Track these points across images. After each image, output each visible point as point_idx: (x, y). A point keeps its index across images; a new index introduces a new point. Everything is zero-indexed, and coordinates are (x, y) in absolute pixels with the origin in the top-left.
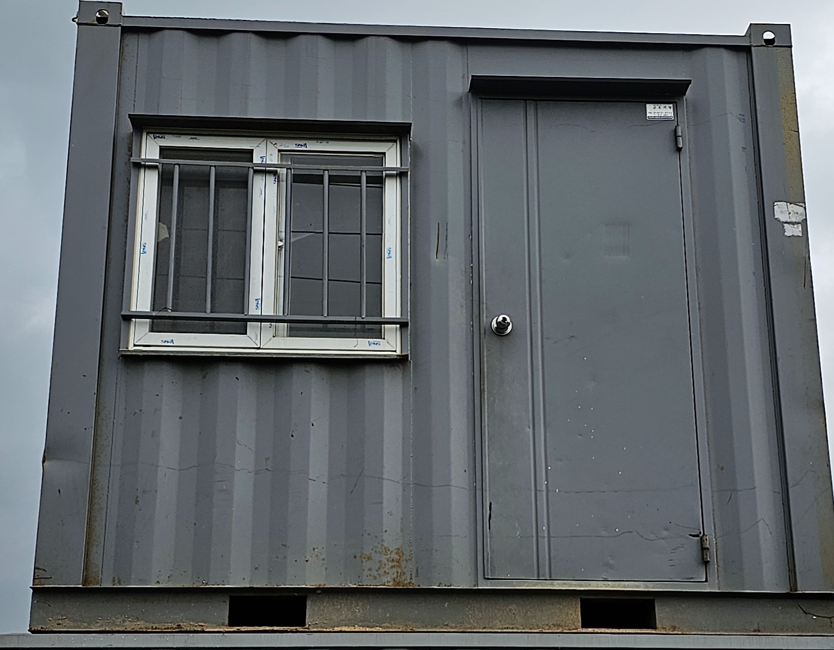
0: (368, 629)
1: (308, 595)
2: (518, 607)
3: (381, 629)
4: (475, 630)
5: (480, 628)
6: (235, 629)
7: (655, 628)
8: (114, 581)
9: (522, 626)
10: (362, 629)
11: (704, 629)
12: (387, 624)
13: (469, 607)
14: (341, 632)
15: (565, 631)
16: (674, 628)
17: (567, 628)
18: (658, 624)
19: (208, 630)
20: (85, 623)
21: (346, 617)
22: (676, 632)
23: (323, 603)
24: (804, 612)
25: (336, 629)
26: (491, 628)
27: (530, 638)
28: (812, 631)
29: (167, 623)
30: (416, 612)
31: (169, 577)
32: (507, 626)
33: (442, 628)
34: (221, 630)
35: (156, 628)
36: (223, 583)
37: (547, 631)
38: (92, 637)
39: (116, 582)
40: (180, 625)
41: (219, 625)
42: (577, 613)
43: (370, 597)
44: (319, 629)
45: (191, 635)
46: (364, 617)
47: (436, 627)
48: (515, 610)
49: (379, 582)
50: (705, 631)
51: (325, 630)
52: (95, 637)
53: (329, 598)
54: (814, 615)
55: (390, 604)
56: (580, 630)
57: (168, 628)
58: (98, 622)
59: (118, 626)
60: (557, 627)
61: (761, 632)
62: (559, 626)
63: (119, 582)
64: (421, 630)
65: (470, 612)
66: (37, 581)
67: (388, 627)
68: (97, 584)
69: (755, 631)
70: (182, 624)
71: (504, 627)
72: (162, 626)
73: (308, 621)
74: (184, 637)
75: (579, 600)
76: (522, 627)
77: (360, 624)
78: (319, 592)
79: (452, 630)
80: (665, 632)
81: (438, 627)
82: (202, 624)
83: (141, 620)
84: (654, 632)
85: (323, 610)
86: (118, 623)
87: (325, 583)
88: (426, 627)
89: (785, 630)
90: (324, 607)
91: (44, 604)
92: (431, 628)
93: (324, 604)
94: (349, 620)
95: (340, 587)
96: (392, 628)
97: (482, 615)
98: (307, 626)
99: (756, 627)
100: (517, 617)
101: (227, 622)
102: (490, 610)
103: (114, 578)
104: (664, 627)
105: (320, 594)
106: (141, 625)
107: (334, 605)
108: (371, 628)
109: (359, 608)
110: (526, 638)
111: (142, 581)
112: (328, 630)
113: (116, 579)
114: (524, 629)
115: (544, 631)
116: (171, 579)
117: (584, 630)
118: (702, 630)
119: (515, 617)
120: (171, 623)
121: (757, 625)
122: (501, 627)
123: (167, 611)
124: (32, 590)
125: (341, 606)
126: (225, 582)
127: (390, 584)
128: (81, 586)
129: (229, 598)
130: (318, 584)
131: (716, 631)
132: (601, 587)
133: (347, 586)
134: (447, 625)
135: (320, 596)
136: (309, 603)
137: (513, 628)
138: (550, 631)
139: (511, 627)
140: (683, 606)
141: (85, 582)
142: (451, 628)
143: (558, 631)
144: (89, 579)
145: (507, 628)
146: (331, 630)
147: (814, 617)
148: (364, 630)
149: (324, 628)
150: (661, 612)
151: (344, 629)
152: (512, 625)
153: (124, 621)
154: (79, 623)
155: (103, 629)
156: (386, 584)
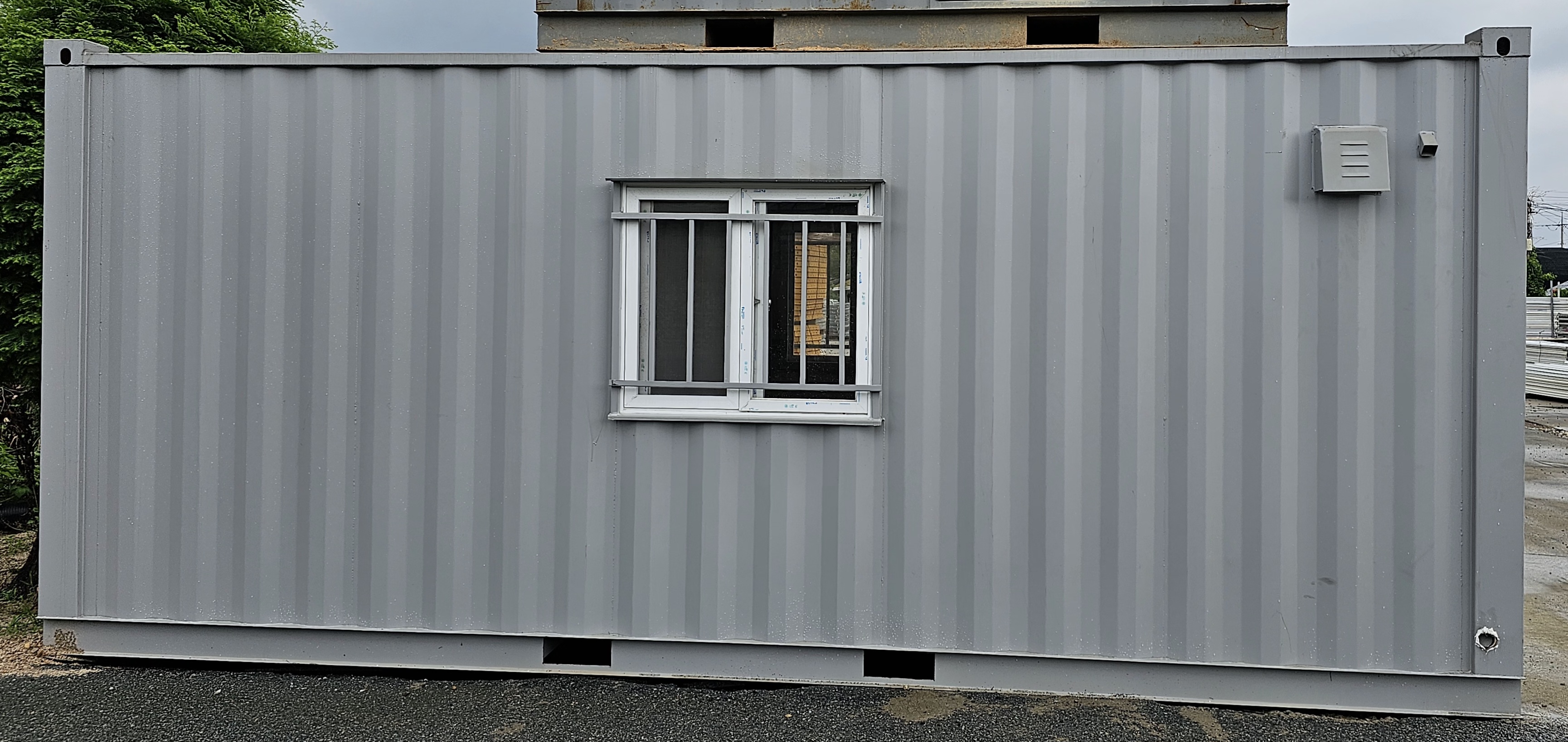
0: (828, 49)
1: (775, 18)
2: (967, 26)
3: (840, 49)
4: (926, 49)
5: (931, 47)
6: (712, 49)
7: (1097, 42)
8: (605, 7)
9: (971, 44)
10: (824, 49)
11: (1144, 43)
12: (845, 45)
13: (922, 27)
14: (804, 51)
15: (1010, 48)
16: (1116, 42)
17: (1013, 45)
18: (1101, 39)
19: (688, 50)
20: (583, 43)
21: (809, 38)
22: (1117, 46)
23: (788, 25)
24: (1247, 24)
25: (801, 49)
26: (941, 47)
27: (976, 55)
28: (1253, 42)
29: (653, 43)
30: (873, 33)
31: (652, 2)
32: (957, 44)
33: (896, 47)
34: (699, 50)
35: (644, 48)
36: (698, 7)
37: (994, 48)
38: (589, 55)
39: (607, 7)
40: (663, 46)
41: (698, 46)
42: (1023, 31)
43: (831, 19)
44: (785, 49)
45: (673, 54)
46: (825, 38)
47: (891, 46)
48: (965, 29)
49: (838, 5)
50: (1145, 45)
51: (790, 50)
52: (591, 55)
53: (794, 21)
54: (1256, 27)
55: (849, 26)
56: (1026, 47)
57: (654, 48)
58: (594, 43)
59: (612, 46)
60: (1003, 45)
61: (1202, 44)
62: (1005, 43)
63: (610, 8)
64: (877, 50)
65: (922, 32)
66: (540, 6)
67: (848, 48)
68: (591, 9)
69: (1195, 43)
70: (665, 45)
71: (954, 45)
72: (649, 47)
73: (775, 41)
74: (666, 56)
75: (1026, 18)
76: (970, 46)
77: (822, 45)
78: (784, 15)
79: (904, 49)
80: (1107, 47)
81: (893, 46)
82: (683, 45)
83: (631, 41)
84: (1095, 46)
85: (789, 33)
86: (612, 44)
87: (790, 7)
88: (882, 47)
89: (1225, 41)
90: (790, 29)
91: (548, 27)
92: (886, 48)
93: (790, 27)
94: (812, 41)
95: (803, 10)
96: (850, 48)
97: (934, 35)
98: (774, 47)
99: (1197, 40)
100: (966, 36)
101: (704, 43)
102: (941, 29)
103: (605, 3)
104: (1107, 41)
105: (785, 17)
106: (631, 45)
107: (799, 28)
108: (832, 48)
109: (821, 30)
110: (973, 55)
111: (627, 6)
112: (793, 50)
113: (607, 4)
114: (972, 47)
115: (990, 48)
116: (654, 4)
117: (1029, 46)
118: (1143, 44)
119: (964, 37)
120: (656, 44)
121: (1198, 38)
122: (951, 45)
123: (652, 33)
124: (537, 15)
125: (805, 28)
126: (701, 7)
127: (848, 7)
128: (576, 10)
129: (705, 22)
130: (783, 8)
131: (1157, 45)
132: (1047, 5)
133: (809, 10)
134: (901, 45)
135: (786, 19)
136: (776, 26)
137: (961, 47)
138: (996, 48)
139: (961, 45)
140: (1127, 21)
141: (580, 6)
142: (904, 47)
143: (1004, 48)
144: (584, 5)
145: (957, 47)
146: (796, 50)
147: (1257, 29)
148: (825, 50)
149: (789, 48)
150: (1104, 28)
151: (807, 49)
152: (961, 43)
153: (617, 42)
154: (579, 44)
155: (599, 49)
156: (845, 7)
